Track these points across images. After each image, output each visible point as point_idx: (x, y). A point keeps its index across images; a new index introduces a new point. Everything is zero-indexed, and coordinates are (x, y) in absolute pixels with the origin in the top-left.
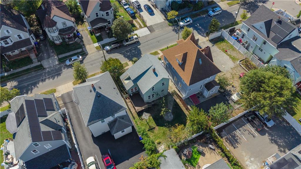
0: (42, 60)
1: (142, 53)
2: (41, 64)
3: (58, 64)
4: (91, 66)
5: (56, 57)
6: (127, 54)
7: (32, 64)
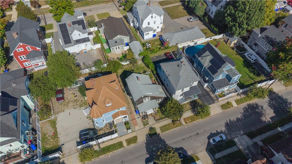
0: (253, 144)
1: (145, 145)
2: (251, 139)
3: (235, 138)
4: (198, 132)
5: (241, 147)
6: (162, 145)
7: (261, 140)
